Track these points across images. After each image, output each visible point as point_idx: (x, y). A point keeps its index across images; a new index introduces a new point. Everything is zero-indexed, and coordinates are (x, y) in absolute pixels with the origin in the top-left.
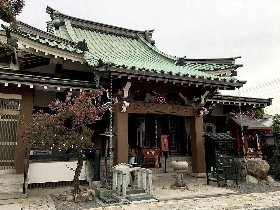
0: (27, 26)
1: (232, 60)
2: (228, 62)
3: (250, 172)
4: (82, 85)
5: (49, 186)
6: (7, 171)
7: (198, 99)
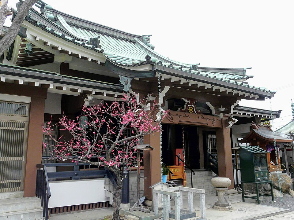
0: (37, 13)
1: (243, 70)
2: (239, 72)
3: (276, 186)
4: (108, 87)
5: (63, 212)
6: (13, 194)
7: (225, 109)
